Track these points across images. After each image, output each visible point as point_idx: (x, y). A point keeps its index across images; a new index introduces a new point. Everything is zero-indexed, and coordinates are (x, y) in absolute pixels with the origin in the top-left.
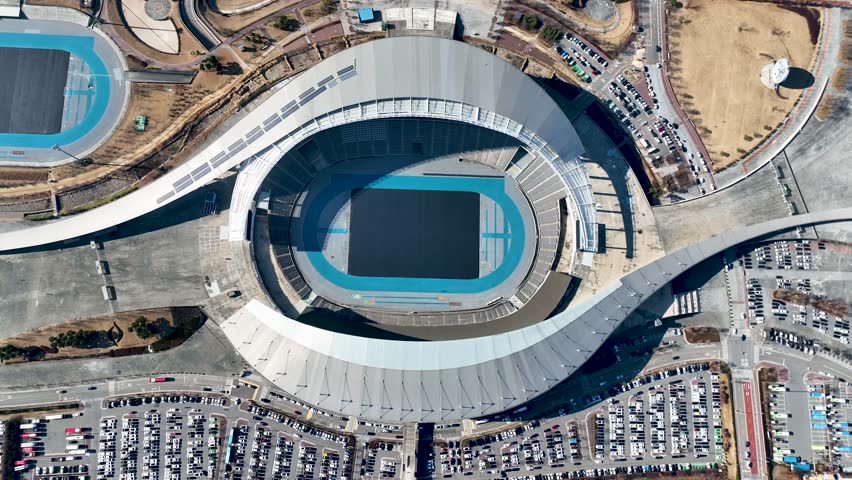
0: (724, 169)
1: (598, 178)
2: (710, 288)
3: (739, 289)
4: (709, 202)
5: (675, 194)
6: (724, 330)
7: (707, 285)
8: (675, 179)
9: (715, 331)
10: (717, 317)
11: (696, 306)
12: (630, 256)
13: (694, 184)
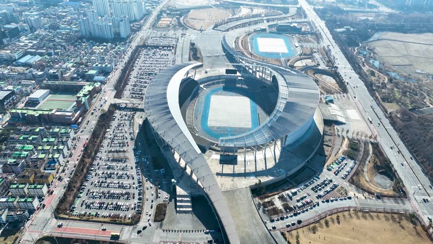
0: (286, 239)
1: (266, 164)
2: (193, 221)
3: (191, 239)
4: (256, 219)
5: (262, 207)
6: (161, 226)
7: (196, 218)
8: (272, 207)
9: (162, 220)
10: (171, 222)
11: (181, 209)
12: (218, 174)
13: (270, 218)
